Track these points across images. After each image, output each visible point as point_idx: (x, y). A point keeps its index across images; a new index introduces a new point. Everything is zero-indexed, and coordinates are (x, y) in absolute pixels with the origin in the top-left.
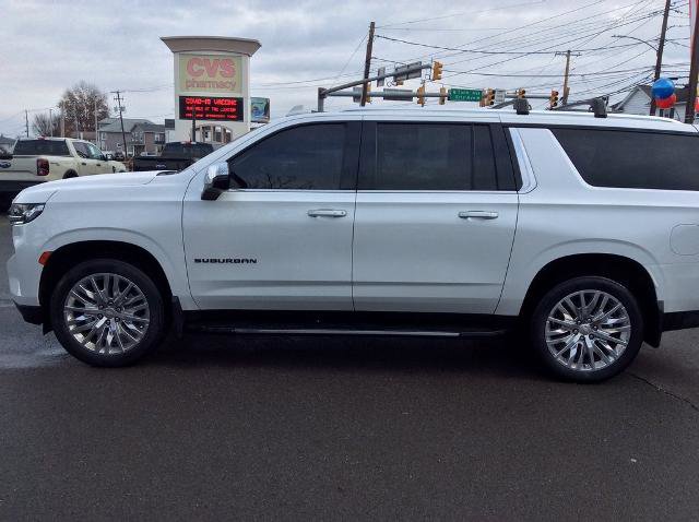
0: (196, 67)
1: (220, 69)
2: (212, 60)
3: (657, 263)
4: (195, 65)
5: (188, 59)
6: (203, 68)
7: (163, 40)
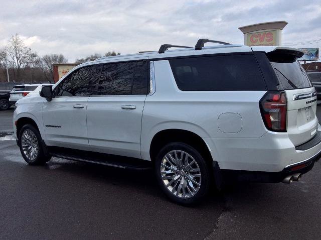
0: (255, 39)
1: (266, 38)
2: (262, 34)
3: (210, 137)
4: (254, 38)
5: (250, 36)
6: (258, 38)
7: (240, 29)
